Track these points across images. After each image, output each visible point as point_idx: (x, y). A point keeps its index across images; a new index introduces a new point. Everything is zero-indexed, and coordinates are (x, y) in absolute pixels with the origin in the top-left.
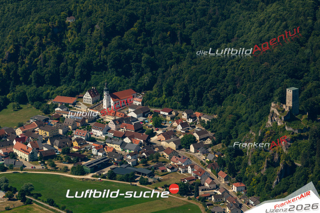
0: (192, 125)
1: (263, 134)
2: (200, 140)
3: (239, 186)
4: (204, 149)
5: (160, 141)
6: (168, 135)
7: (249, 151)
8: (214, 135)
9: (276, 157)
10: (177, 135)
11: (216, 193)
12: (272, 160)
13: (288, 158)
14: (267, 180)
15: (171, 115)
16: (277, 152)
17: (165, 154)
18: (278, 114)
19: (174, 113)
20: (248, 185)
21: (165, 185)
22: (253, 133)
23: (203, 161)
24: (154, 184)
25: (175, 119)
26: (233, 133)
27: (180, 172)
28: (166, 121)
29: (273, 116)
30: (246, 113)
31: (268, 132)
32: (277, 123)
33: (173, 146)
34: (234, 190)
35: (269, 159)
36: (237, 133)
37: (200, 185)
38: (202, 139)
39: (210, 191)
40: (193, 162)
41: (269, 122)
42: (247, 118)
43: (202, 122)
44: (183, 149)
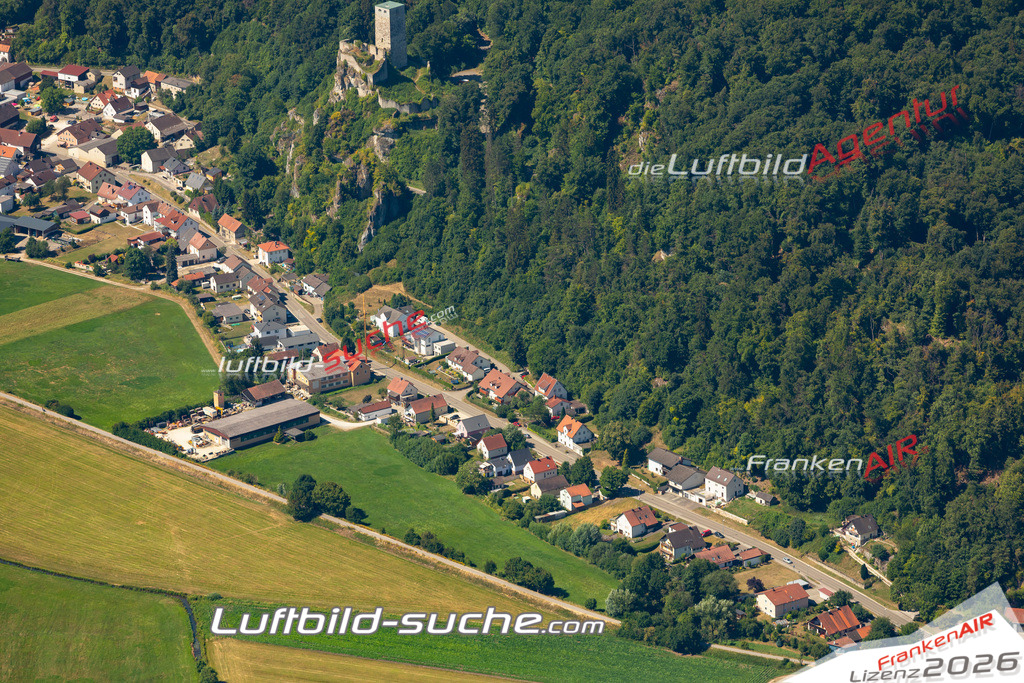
0: (140, 104)
1: (325, 119)
2: (163, 139)
3: (274, 249)
4: (177, 162)
5: (64, 146)
6: (85, 132)
7: (292, 163)
8: (198, 127)
9: (363, 176)
10: (104, 129)
11: (218, 270)
12: (353, 182)
13: (390, 176)
14: (341, 233)
15: (85, 82)
16: (364, 162)
17: (81, 179)
18: (358, 69)
19: (92, 77)
20: (295, 247)
21: (90, 257)
22: (297, 118)
23: (178, 191)
24: (62, 254)
25: (95, 91)
26: (245, 118)
27: (124, 221)
28: (74, 97)
29: (345, 74)
30: (271, 69)
31: (336, 114)
32: (356, 92)
33: (98, 157)
34: (261, 259)
35: (345, 182)
36: (254, 118)
37: (178, 251)
38: (168, 138)
39: (204, 266)
40: (155, 197)
41: (338, 90)
42: (277, 82)
43: (165, 96)
44: (124, 165)
